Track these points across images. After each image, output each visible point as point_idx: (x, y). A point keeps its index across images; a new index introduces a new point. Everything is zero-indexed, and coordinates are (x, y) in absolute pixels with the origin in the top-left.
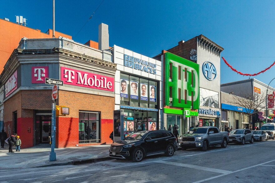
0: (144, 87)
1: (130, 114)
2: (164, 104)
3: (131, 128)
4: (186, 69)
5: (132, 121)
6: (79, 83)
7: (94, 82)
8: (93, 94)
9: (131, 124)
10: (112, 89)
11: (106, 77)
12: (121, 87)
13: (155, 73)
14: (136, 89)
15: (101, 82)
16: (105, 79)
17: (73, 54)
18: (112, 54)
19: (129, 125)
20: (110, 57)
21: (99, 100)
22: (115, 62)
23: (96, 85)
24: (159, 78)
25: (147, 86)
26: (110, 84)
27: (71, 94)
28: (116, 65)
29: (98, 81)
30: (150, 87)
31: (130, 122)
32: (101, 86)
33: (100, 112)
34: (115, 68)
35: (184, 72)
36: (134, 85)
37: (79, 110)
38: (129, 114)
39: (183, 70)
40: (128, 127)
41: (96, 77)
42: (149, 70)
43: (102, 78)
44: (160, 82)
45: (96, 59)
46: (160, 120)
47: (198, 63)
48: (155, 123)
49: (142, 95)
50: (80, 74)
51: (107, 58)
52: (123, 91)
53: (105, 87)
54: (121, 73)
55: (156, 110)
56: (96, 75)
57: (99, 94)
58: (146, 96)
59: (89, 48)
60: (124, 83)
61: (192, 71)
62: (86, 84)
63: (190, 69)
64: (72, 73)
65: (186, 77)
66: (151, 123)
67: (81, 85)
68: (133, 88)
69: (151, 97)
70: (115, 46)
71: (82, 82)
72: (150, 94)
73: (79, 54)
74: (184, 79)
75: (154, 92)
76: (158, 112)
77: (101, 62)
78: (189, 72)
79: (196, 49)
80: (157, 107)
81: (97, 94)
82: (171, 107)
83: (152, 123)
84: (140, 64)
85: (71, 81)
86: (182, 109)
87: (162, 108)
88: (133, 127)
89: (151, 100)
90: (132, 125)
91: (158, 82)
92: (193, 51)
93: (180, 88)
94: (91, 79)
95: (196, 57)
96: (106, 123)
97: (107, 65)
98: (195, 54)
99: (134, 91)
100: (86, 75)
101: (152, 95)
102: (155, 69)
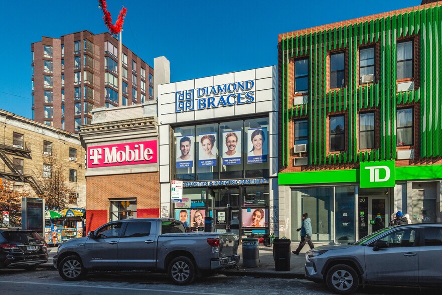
3: (199, 223)
6: (106, 162)
7: (126, 157)
8: (123, 173)
9: (198, 214)
10: (154, 159)
11: (142, 143)
14: (212, 147)
16: (142, 146)
19: (195, 217)
23: (127, 159)
26: (149, 151)
31: (196, 210)
32: (135, 159)
33: (136, 198)
36: (206, 141)
37: (110, 199)
41: (127, 147)
43: (136, 146)
48: (264, 210)
50: (107, 150)
52: (183, 156)
53: (142, 159)
56: (127, 144)
58: (238, 154)
60: (186, 143)
62: (114, 161)
64: (98, 151)
66: (249, 211)
69: (250, 154)
71: (110, 160)
76: (268, 184)
80: (266, 174)
81: (130, 172)
83: (254, 210)
84: (212, 95)
85: (98, 162)
87: (275, 175)
88: (204, 220)
89: (249, 161)
90: (201, 217)
99: (207, 152)
101: (253, 149)
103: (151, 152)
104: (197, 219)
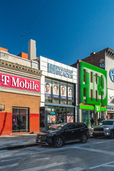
0: (63, 89)
1: (53, 110)
2: (79, 102)
3: (53, 121)
4: (96, 74)
5: (54, 115)
6: (13, 85)
7: (25, 85)
8: (23, 94)
9: (53, 117)
10: (38, 90)
11: (33, 81)
12: (45, 89)
13: (72, 78)
14: (57, 90)
15: (30, 84)
16: (33, 82)
17: (8, 63)
18: (38, 63)
19: (52, 118)
20: (37, 65)
21: (28, 99)
22: (41, 70)
23: (26, 87)
24: (75, 82)
25: (66, 87)
26: (37, 86)
27: (7, 94)
28: (42, 71)
29: (27, 84)
30: (69, 88)
32: (30, 87)
33: (29, 108)
34: (41, 73)
35: (95, 77)
36: (55, 87)
37: (13, 107)
38: (51, 110)
39: (94, 75)
40: (51, 120)
41: (26, 80)
42: (67, 75)
43: (31, 81)
44: (76, 84)
45: (26, 67)
46: (76, 114)
47: (106, 70)
49: (62, 95)
50: (13, 78)
51: (35, 66)
52: (47, 91)
53: (33, 89)
54: (45, 77)
55: (73, 107)
56: (26, 79)
57: (29, 94)
58: (65, 95)
59: (21, 59)
60: (48, 86)
61: (102, 76)
62: (18, 86)
63: (100, 74)
64: (7, 78)
65: (96, 81)
66: (69, 117)
67: (14, 87)
68: (55, 90)
69: (69, 96)
70: (41, 57)
71: (15, 85)
72: (69, 94)
73: (13, 63)
74: (95, 82)
75: (71, 92)
76: (75, 108)
77: (30, 69)
78: (99, 77)
79: (104, 59)
80: (74, 104)
81: (27, 94)
82: (85, 104)
84: (61, 71)
85: (7, 84)
86: (94, 105)
87: (77, 105)
88: (55, 120)
89: (69, 99)
90: (54, 118)
91: (75, 84)
92: (102, 60)
93: (92, 89)
94: (22, 83)
95: (105, 65)
96: (34, 116)
97: (34, 72)
98: (104, 63)
99: (56, 92)
100: (18, 79)
102: (72, 74)
103: (38, 87)
104: (53, 119)
